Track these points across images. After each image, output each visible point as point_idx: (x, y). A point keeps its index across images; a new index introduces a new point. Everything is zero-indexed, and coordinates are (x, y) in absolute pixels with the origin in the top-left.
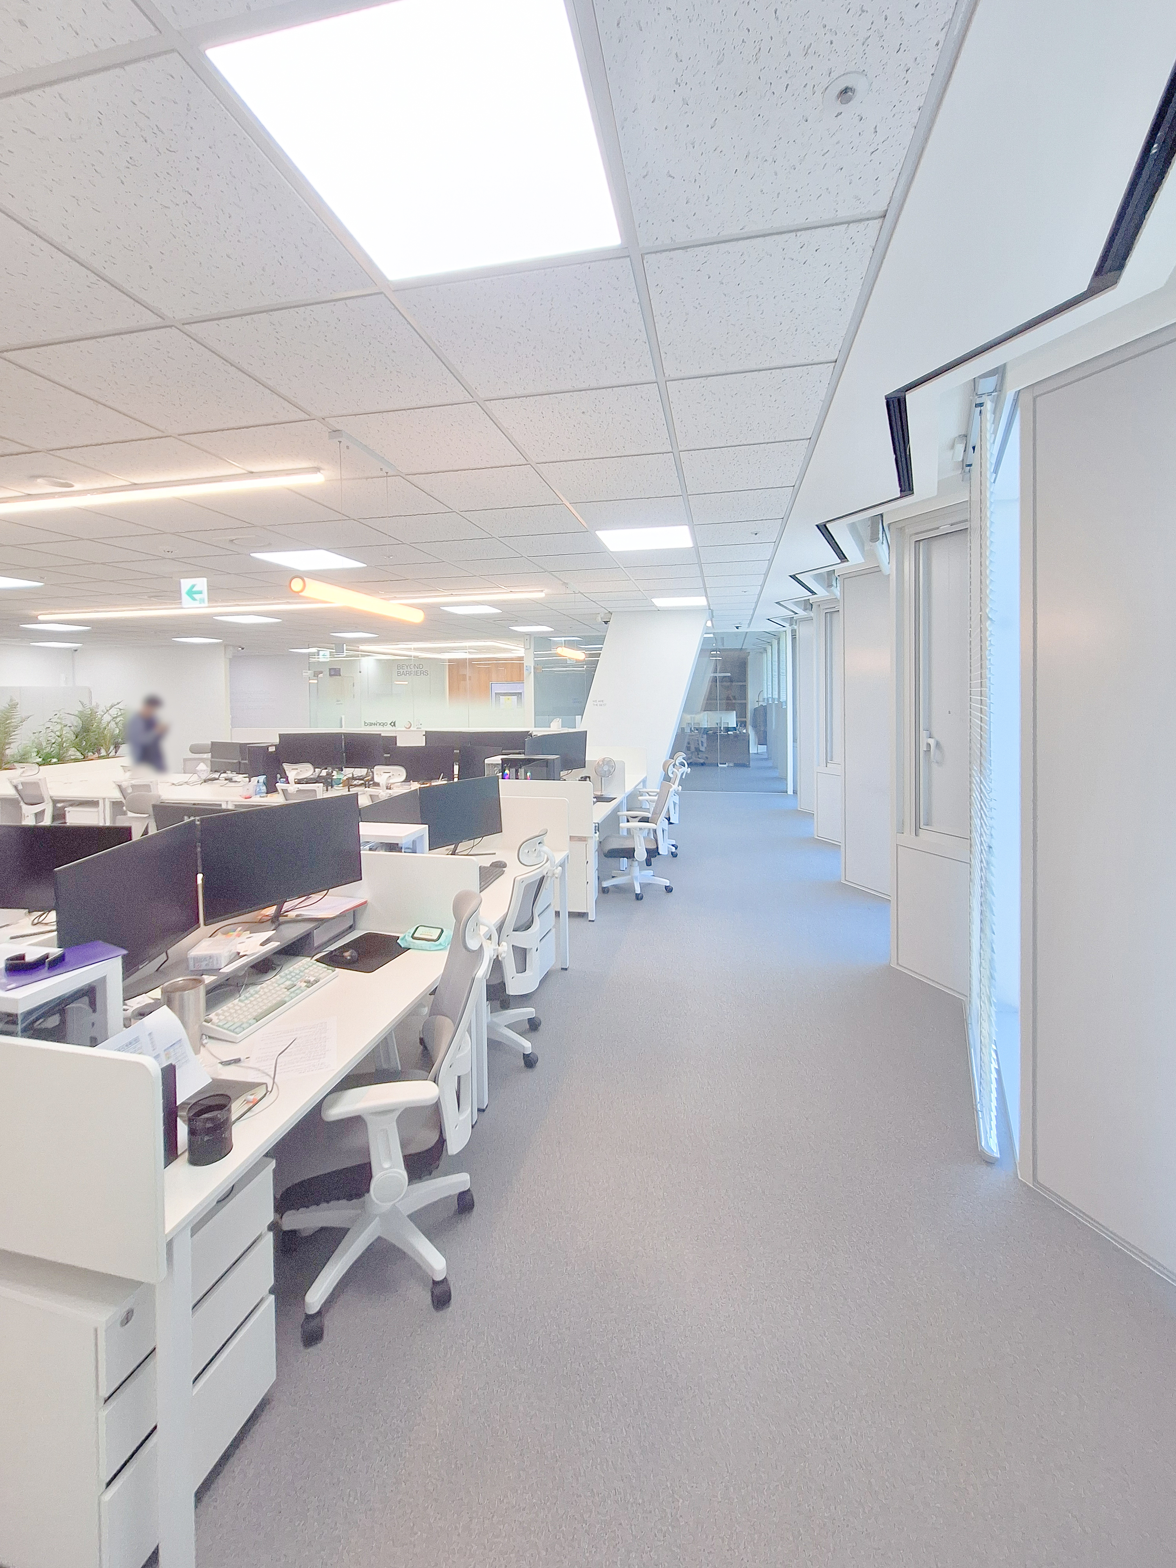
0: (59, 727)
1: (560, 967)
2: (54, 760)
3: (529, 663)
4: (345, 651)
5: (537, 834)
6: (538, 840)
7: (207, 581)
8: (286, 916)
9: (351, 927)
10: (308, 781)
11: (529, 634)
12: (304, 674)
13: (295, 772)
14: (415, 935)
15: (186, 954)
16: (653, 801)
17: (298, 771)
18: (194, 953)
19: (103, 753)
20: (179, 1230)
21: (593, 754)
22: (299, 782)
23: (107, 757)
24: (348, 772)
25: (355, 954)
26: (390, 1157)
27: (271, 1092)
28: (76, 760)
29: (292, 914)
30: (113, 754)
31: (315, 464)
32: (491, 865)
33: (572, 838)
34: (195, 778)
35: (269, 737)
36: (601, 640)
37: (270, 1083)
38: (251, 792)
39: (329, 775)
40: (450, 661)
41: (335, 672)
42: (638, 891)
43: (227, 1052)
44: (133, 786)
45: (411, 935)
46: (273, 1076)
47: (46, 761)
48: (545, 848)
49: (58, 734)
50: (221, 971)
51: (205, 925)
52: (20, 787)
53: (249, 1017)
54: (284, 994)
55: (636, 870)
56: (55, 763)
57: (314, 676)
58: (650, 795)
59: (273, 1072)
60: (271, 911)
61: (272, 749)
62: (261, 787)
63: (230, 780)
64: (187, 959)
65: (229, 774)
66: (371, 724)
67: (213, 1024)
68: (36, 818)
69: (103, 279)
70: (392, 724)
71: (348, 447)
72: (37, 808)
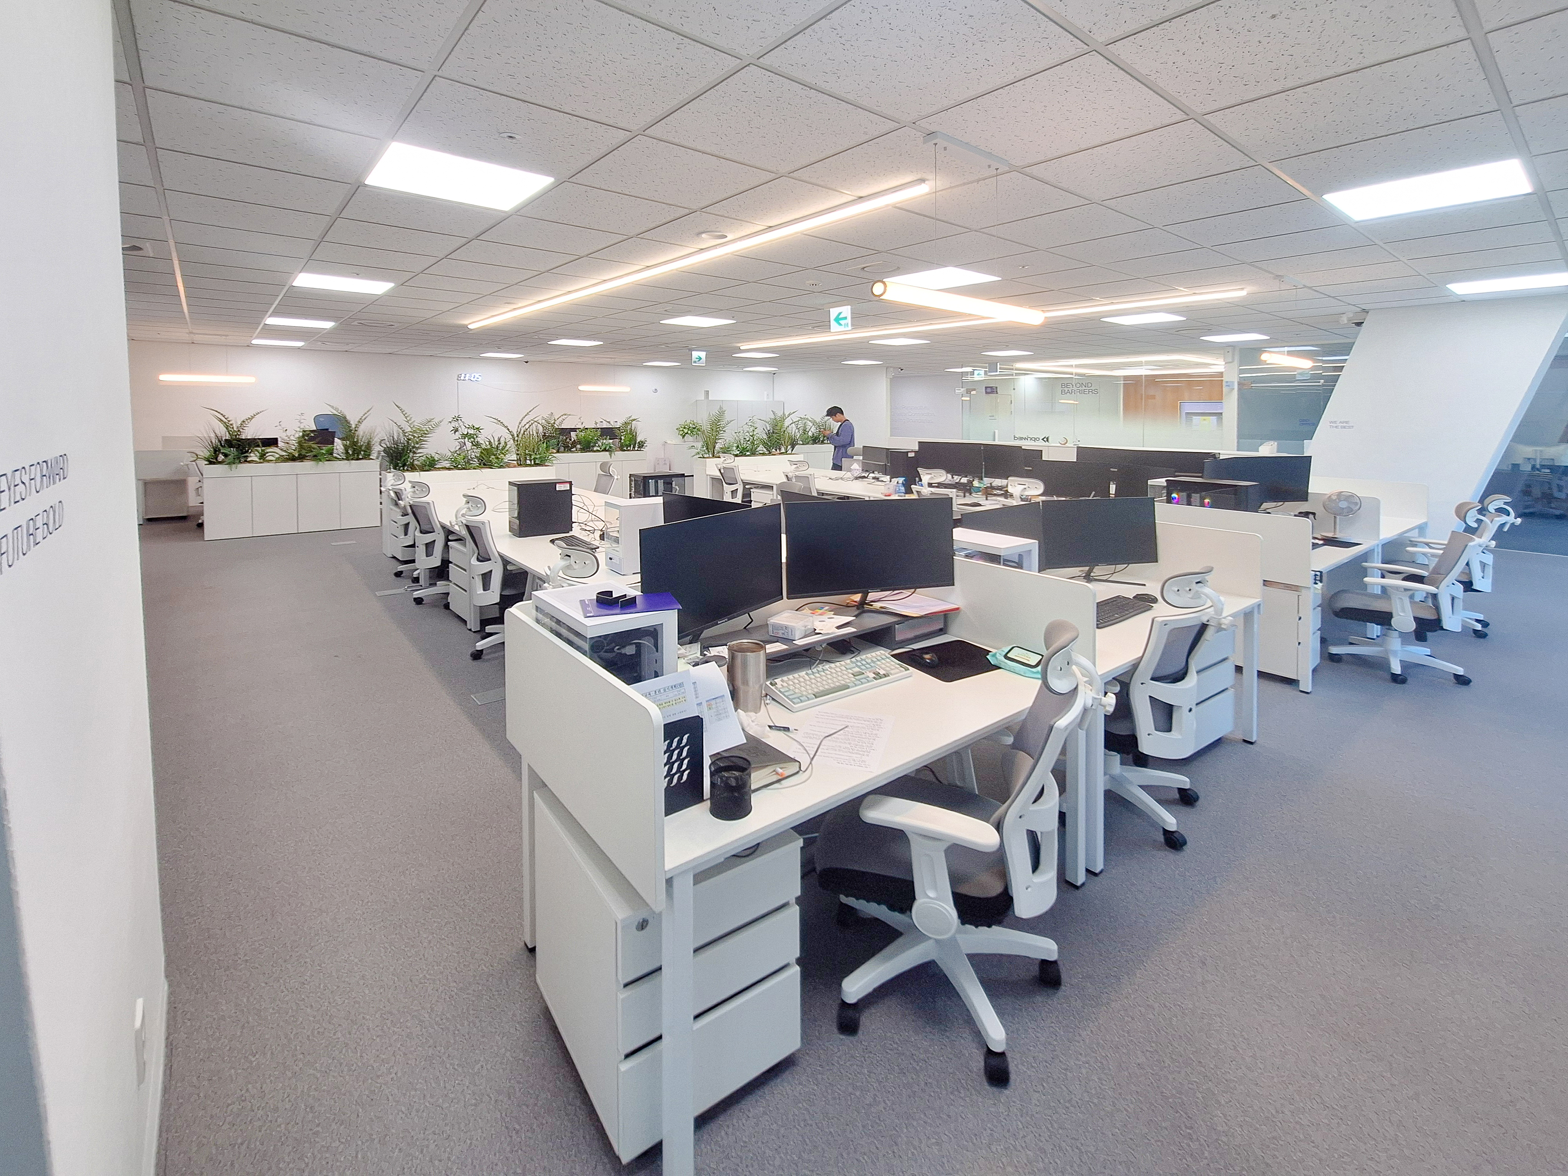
0: (752, 429)
1: (1242, 737)
2: (748, 453)
3: (1232, 377)
4: (999, 370)
5: (1197, 571)
6: (1198, 578)
7: (851, 309)
8: (872, 605)
9: (941, 630)
10: (940, 485)
11: (1231, 346)
12: (957, 391)
13: (929, 476)
14: (1009, 655)
15: (767, 620)
16: (1433, 555)
17: (932, 476)
18: (773, 620)
19: (783, 450)
20: (682, 870)
21: (1318, 484)
22: (930, 485)
23: (786, 453)
24: (987, 481)
25: (935, 659)
26: (935, 888)
27: (805, 771)
28: (763, 454)
29: (877, 605)
30: (790, 452)
31: (919, 176)
32: (1134, 597)
33: (1266, 583)
34: (849, 475)
35: (910, 445)
36: (1346, 349)
37: (805, 761)
38: (891, 490)
39: (970, 483)
40: (1126, 378)
41: (991, 390)
42: (1397, 669)
43: (781, 717)
44: (796, 477)
45: (1004, 654)
46: (812, 756)
47: (742, 454)
48: (1207, 590)
49: (751, 434)
50: (794, 642)
51: (788, 598)
52: (722, 471)
53: (810, 691)
54: (848, 679)
55: (1395, 643)
56: (748, 455)
57: (967, 393)
58: (1431, 548)
59: (813, 753)
60: (857, 597)
61: (911, 455)
62: (901, 488)
63: (877, 479)
64: (767, 624)
65: (876, 475)
66: (1021, 439)
67: (776, 688)
68: (732, 494)
69: (685, 37)
70: (1045, 439)
71: (945, 149)
72: (733, 487)
